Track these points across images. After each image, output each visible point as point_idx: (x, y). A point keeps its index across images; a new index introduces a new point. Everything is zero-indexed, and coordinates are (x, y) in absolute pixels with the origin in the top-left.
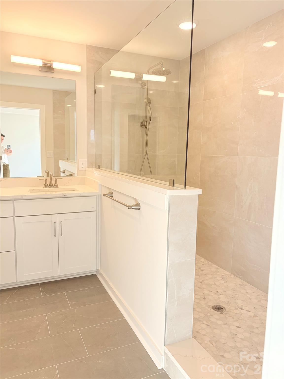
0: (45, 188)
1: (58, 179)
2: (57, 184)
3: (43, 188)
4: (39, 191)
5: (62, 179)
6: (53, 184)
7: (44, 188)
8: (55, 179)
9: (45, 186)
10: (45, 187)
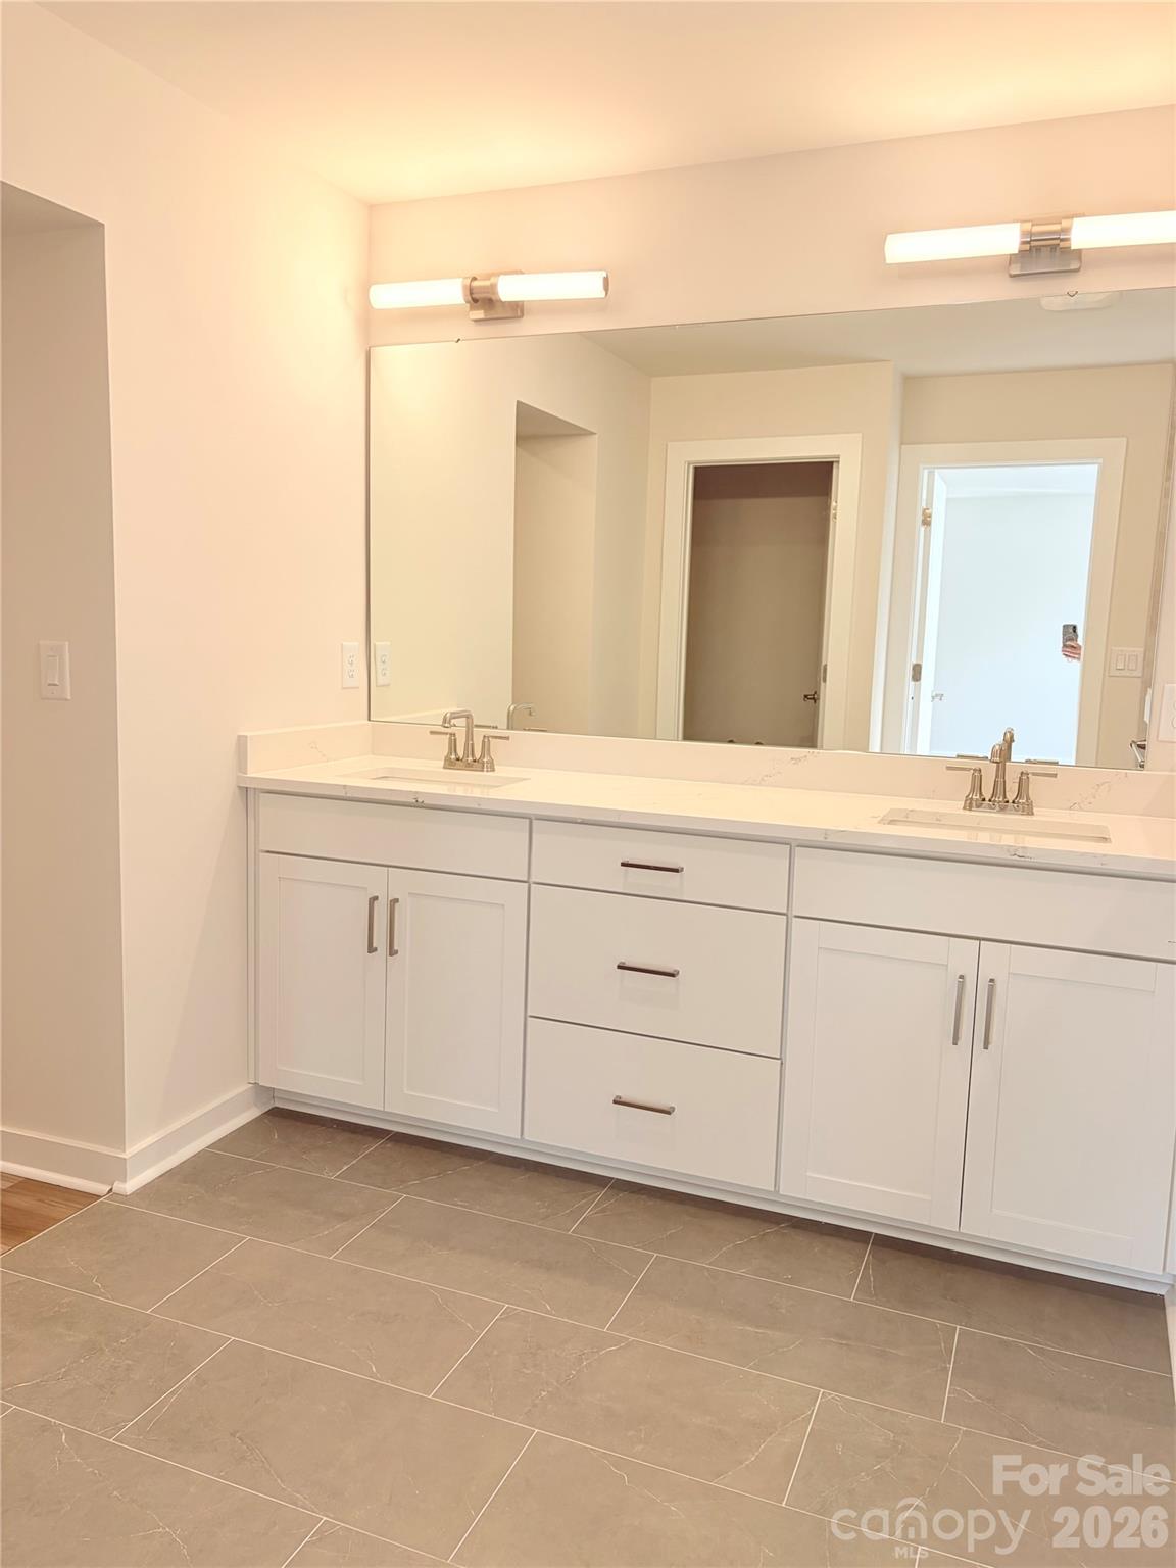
0: (970, 810)
1: (1034, 774)
2: (1028, 799)
3: (962, 812)
4: (938, 821)
5: (1055, 775)
6: (1011, 797)
7: (964, 808)
8: (1022, 773)
9: (970, 803)
10: (969, 805)
